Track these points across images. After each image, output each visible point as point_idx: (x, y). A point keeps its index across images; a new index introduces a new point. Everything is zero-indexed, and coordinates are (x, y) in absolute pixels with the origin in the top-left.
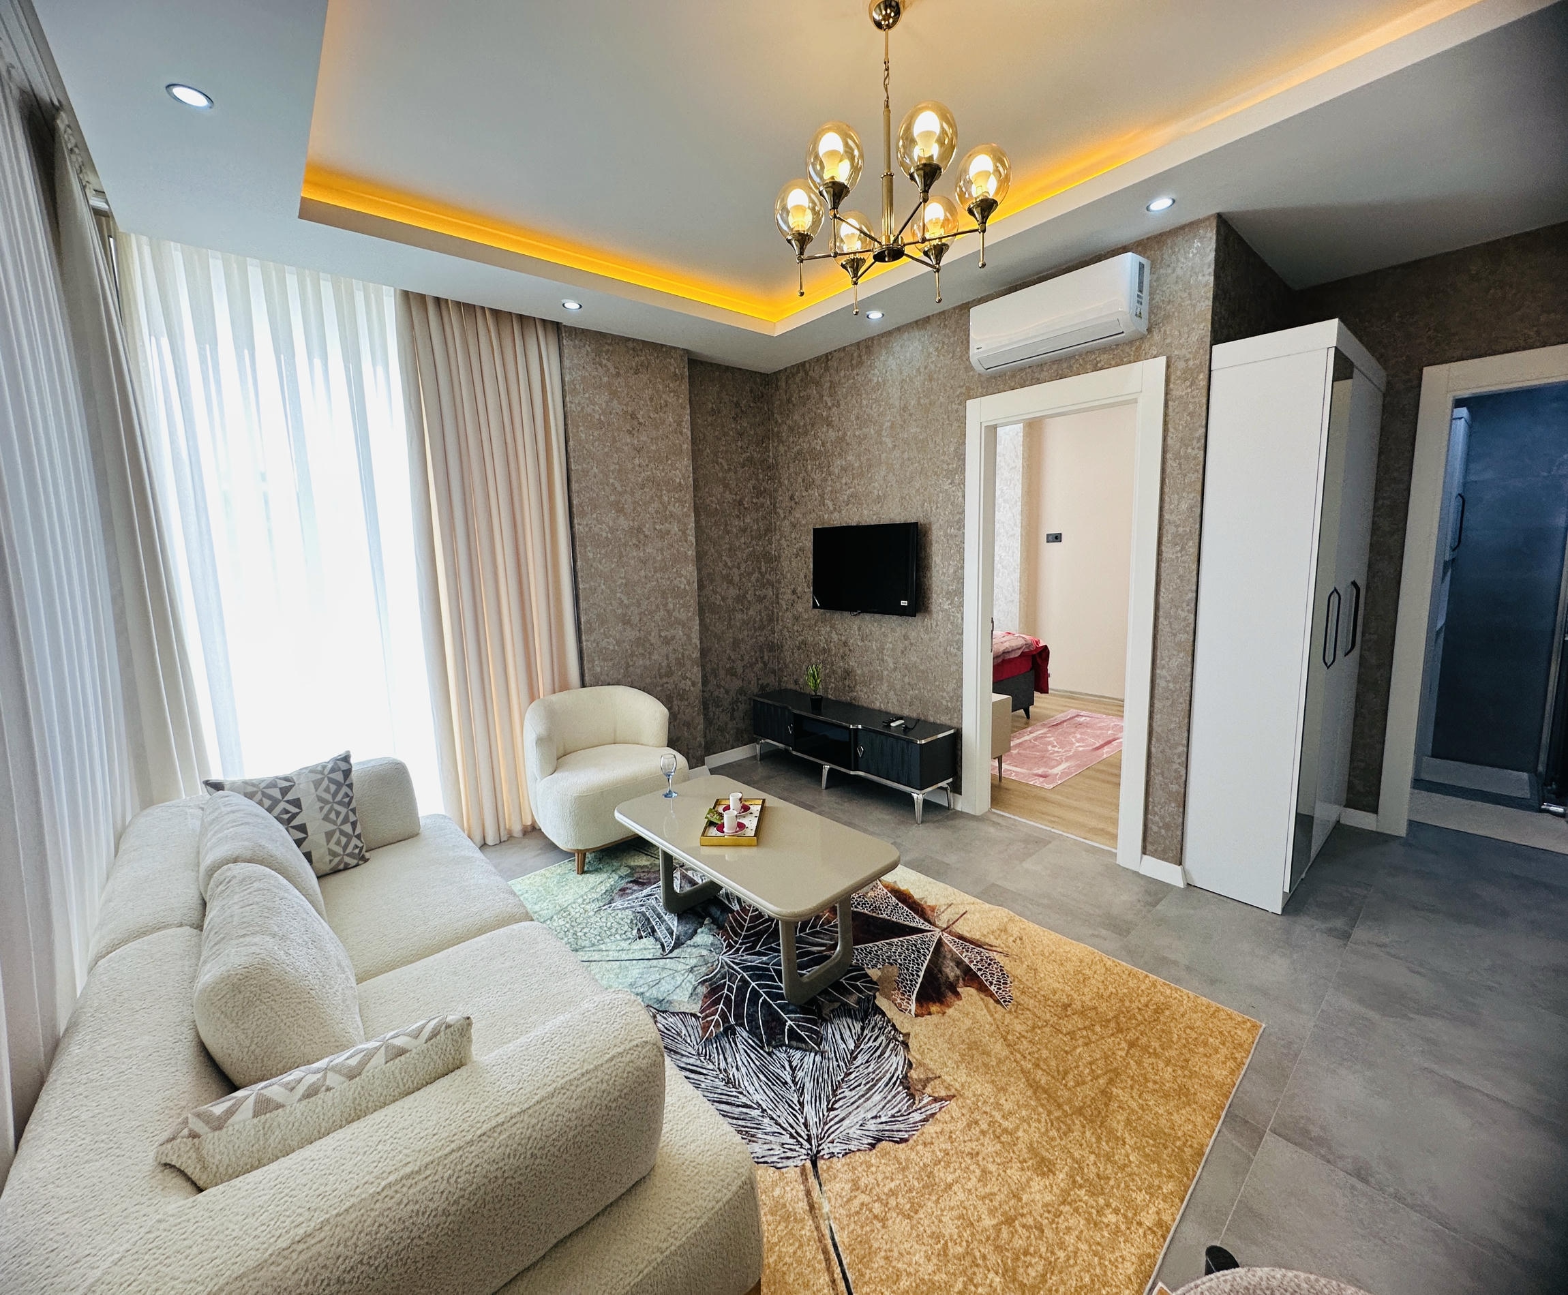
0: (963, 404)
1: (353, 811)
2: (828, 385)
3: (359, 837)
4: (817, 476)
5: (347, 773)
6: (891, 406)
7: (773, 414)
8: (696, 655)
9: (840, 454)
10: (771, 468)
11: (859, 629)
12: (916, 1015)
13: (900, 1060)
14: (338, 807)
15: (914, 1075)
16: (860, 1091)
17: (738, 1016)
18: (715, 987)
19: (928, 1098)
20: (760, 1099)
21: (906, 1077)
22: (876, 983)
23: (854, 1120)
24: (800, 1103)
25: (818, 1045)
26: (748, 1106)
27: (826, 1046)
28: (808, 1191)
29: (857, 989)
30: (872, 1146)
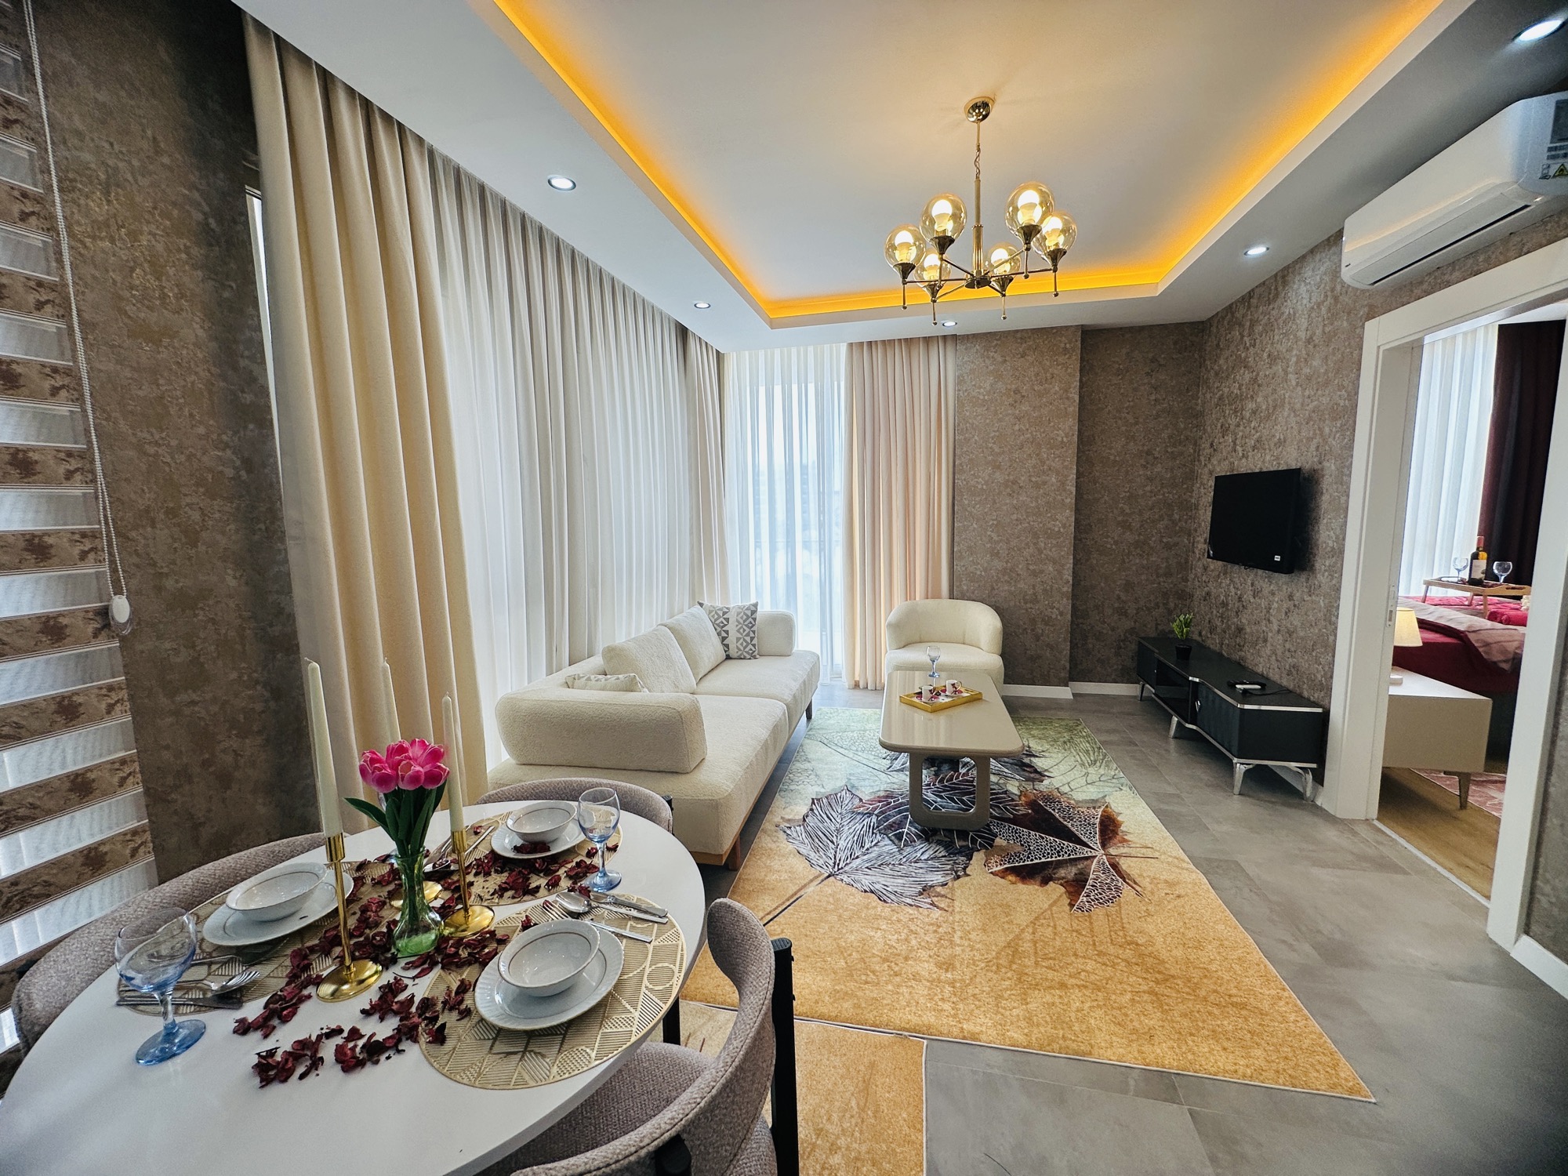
0: (1363, 327)
1: (754, 632)
2: (1248, 324)
3: (754, 645)
4: (1232, 421)
5: (754, 612)
6: (1297, 339)
7: (1205, 361)
8: (1067, 589)
9: (1252, 397)
10: (1196, 416)
11: (1252, 585)
12: (992, 873)
13: (943, 880)
14: (744, 627)
15: (939, 889)
16: (896, 873)
17: (882, 813)
18: (889, 795)
19: (929, 900)
20: (842, 844)
21: (931, 886)
22: (991, 846)
23: (874, 879)
24: (857, 857)
25: (904, 846)
26: (832, 842)
27: (908, 849)
28: (812, 881)
29: (974, 841)
30: (866, 891)
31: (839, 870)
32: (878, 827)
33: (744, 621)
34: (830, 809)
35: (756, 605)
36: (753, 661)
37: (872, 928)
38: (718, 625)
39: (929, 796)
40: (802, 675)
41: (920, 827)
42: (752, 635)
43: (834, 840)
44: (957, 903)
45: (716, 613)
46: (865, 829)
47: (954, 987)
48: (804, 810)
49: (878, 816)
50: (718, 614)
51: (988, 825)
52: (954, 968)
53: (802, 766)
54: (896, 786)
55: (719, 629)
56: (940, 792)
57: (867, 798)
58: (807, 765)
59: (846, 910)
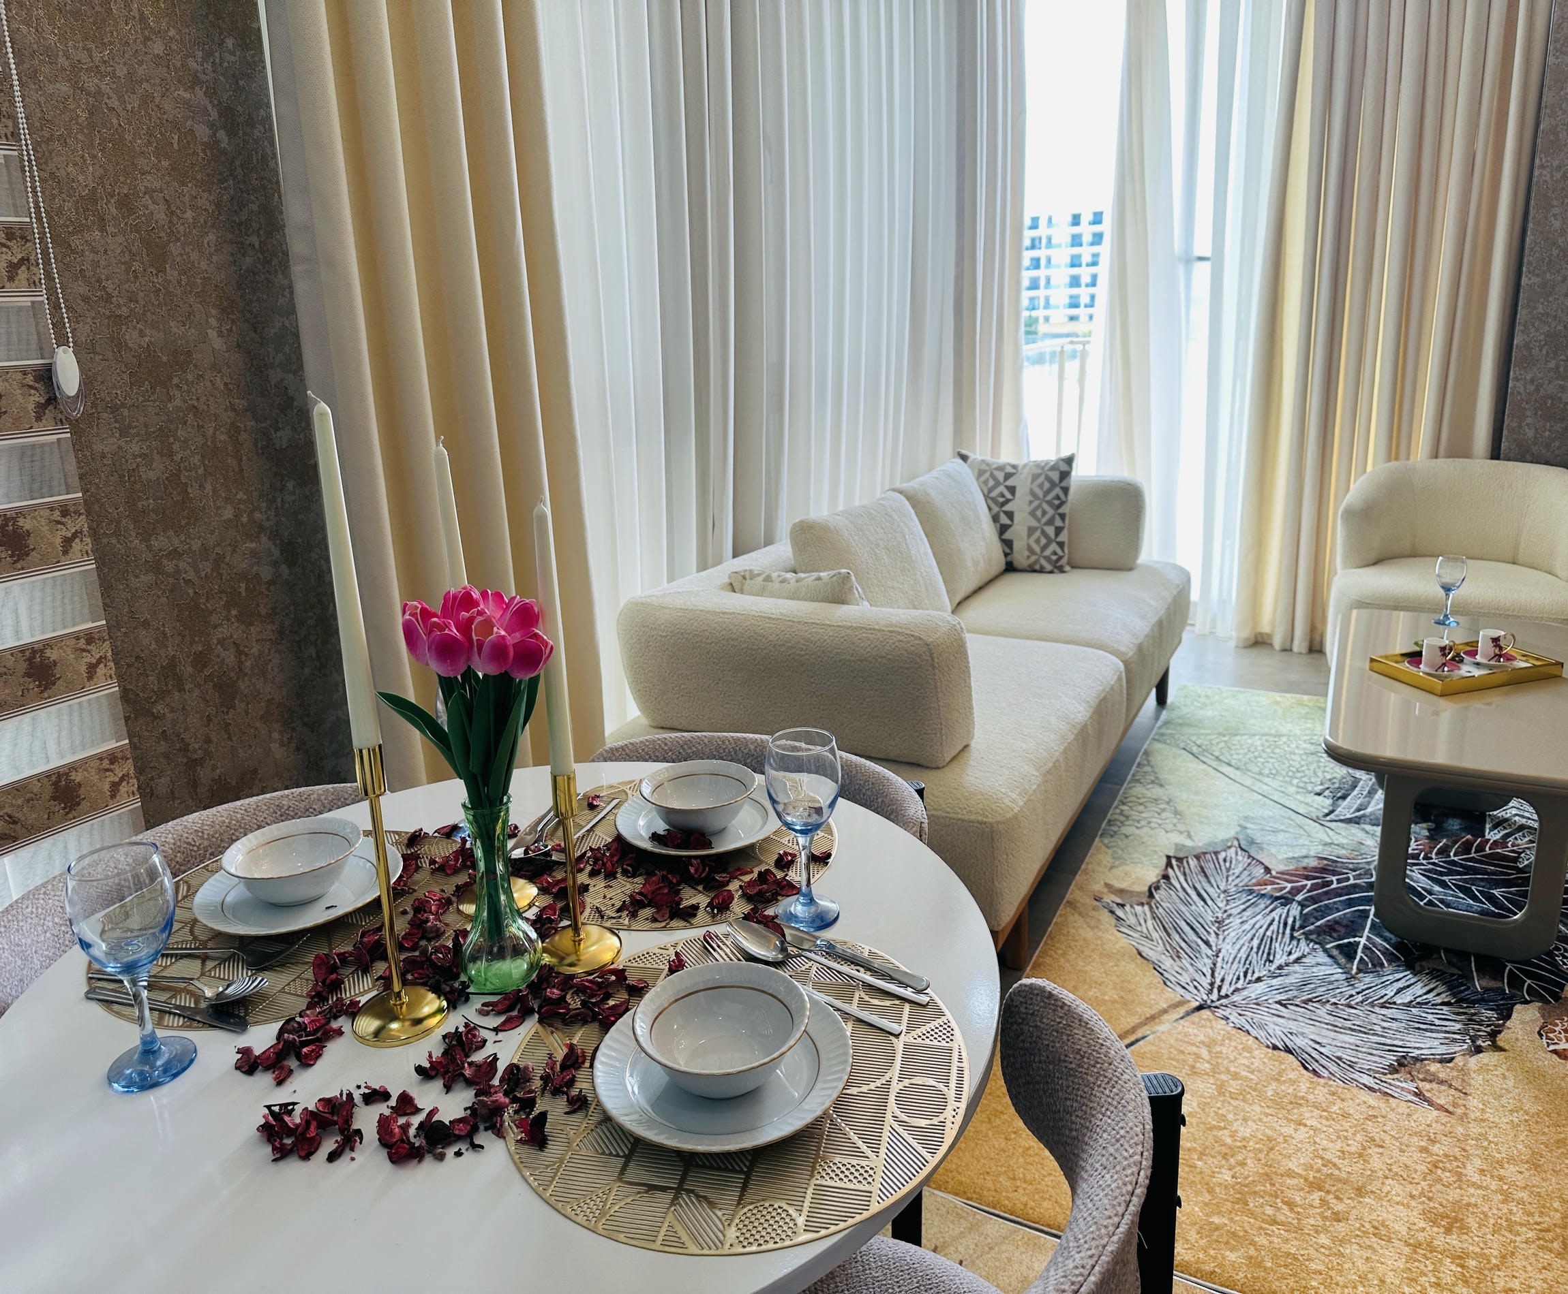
5: (1065, 475)
12: (1555, 1052)
13: (1442, 1050)
14: (1045, 506)
15: (1434, 1067)
16: (1340, 1022)
17: (1314, 900)
18: (1327, 868)
19: (1411, 1086)
20: (1228, 949)
21: (1417, 1059)
22: (1557, 998)
23: (1292, 1026)
24: (1259, 980)
25: (1359, 971)
26: (1207, 943)
27: (1368, 979)
28: (1165, 1011)
29: (1515, 982)
30: (1275, 1048)
31: (1220, 998)
32: (1302, 927)
33: (1046, 493)
34: (1203, 879)
35: (1069, 461)
36: (1057, 577)
37: (1289, 1120)
38: (993, 500)
39: (1417, 877)
40: (1154, 605)
41: (1394, 939)
42: (1058, 523)
43: (1212, 939)
44: (1474, 1103)
45: (992, 475)
46: (1274, 927)
47: (1463, 1267)
48: (1151, 875)
49: (1302, 905)
50: (995, 478)
51: (1550, 954)
52: (1464, 1229)
53: (1148, 793)
54: (1343, 852)
55: (996, 509)
56: (1441, 874)
57: (1282, 868)
58: (1156, 791)
59: (1236, 1076)
